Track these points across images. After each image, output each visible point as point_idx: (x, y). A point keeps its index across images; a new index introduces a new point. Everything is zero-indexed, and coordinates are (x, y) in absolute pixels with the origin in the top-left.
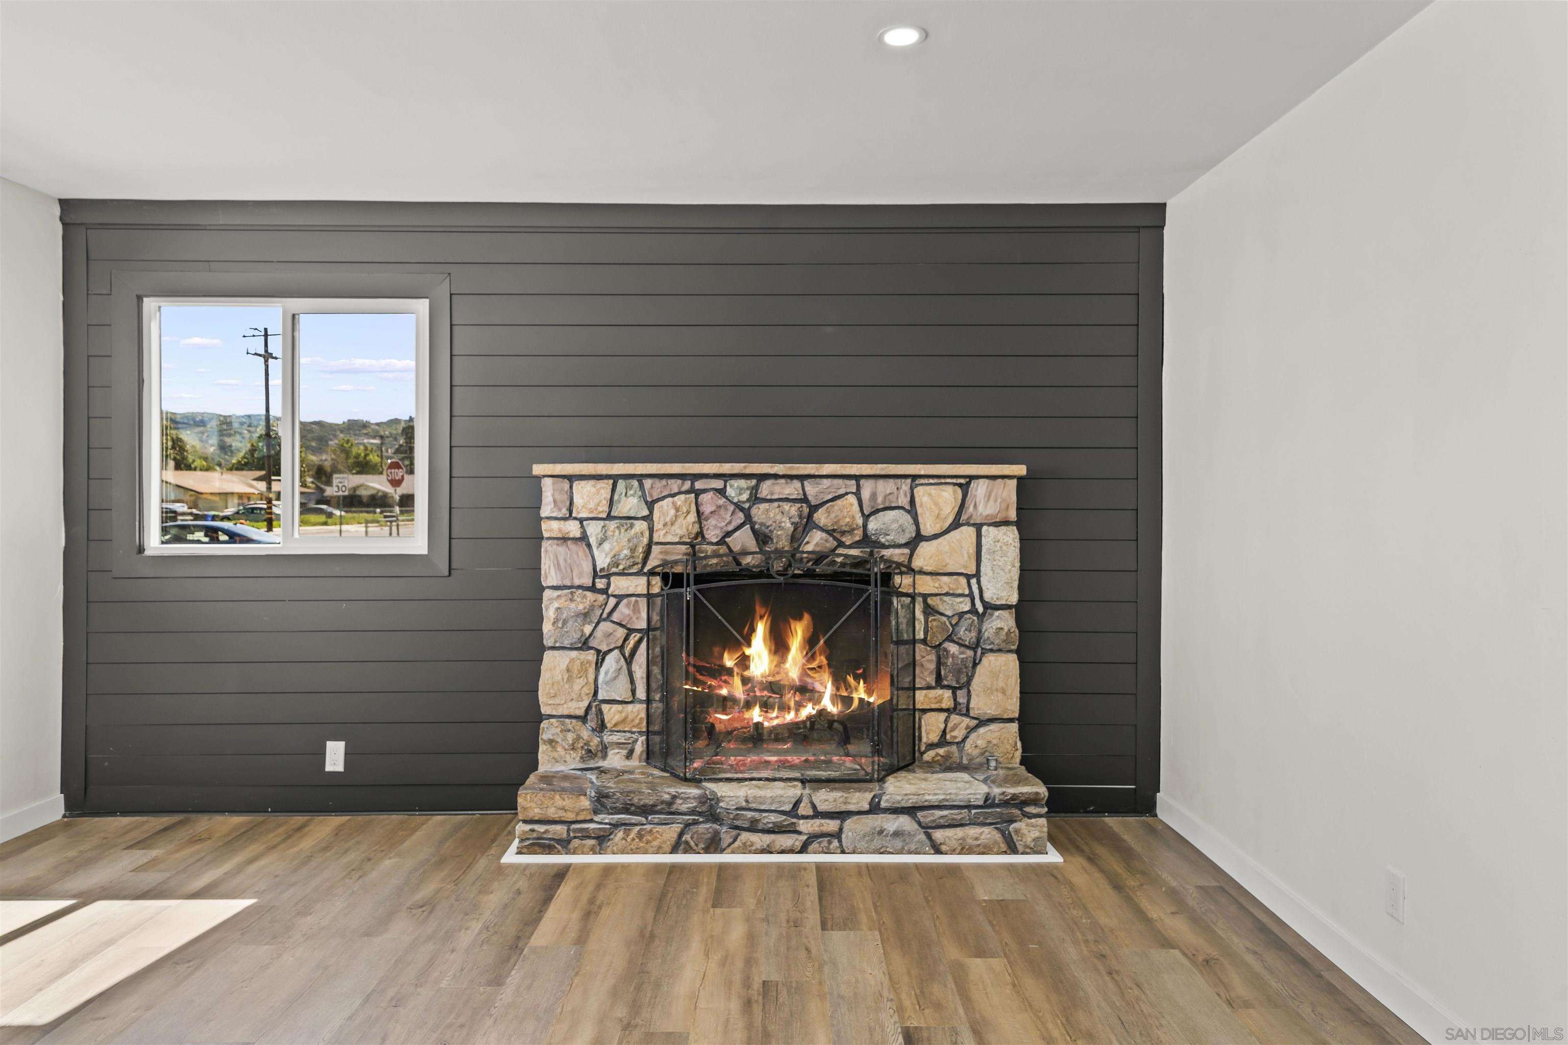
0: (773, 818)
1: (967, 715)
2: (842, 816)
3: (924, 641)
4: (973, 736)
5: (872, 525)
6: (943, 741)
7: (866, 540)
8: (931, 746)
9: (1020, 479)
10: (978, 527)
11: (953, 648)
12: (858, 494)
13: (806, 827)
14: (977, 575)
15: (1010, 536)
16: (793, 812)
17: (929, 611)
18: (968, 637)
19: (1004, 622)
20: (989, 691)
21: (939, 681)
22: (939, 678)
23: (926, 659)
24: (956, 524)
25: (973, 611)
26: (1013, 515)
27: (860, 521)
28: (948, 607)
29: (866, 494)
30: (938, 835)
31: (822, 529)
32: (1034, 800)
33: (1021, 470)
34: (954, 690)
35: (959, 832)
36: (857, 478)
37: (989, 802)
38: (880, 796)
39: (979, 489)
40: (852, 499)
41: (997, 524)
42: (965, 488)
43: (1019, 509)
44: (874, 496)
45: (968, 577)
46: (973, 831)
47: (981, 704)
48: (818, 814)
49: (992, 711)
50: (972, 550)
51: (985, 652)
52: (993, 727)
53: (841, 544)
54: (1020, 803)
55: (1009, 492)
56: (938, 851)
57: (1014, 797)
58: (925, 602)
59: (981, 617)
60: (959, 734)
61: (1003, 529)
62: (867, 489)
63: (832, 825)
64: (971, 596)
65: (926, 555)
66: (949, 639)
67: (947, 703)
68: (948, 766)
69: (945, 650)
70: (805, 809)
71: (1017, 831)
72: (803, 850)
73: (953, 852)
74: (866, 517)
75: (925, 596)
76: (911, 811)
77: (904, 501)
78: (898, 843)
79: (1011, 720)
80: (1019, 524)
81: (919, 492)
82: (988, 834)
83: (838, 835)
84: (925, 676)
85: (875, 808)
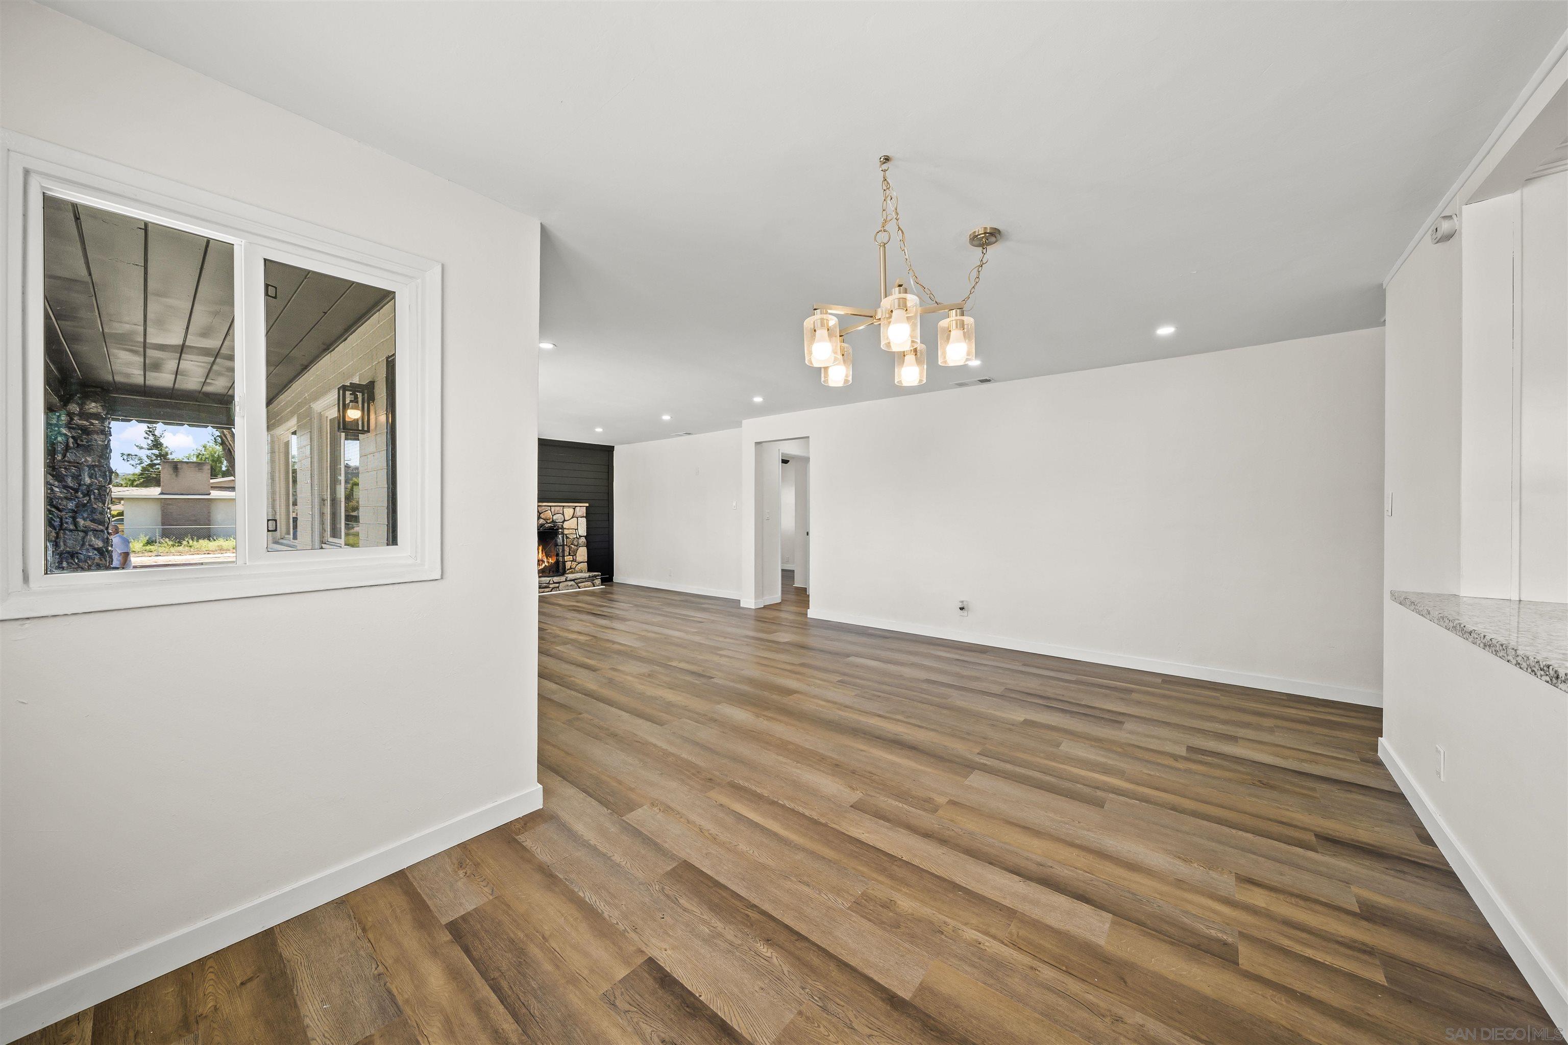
0: (545, 585)
1: (576, 562)
2: (559, 583)
3: (566, 545)
4: (577, 566)
5: (555, 518)
6: (571, 568)
7: (553, 521)
8: (568, 569)
9: (586, 507)
10: (577, 518)
11: (573, 546)
12: (550, 510)
13: (551, 586)
14: (577, 529)
15: (584, 520)
16: (549, 583)
17: (567, 538)
18: (576, 544)
19: (583, 540)
20: (580, 556)
21: (569, 555)
22: (569, 553)
23: (567, 549)
24: (573, 517)
25: (577, 537)
26: (585, 515)
27: (552, 517)
28: (571, 537)
29: (553, 510)
30: (579, 585)
31: (542, 519)
32: (598, 576)
33: (587, 505)
34: (573, 556)
35: (584, 584)
36: (550, 506)
37: (589, 577)
38: (567, 578)
39: (578, 509)
40: (549, 511)
41: (581, 517)
42: (574, 509)
43: (586, 514)
44: (555, 510)
45: (576, 530)
46: (587, 583)
47: (579, 559)
48: (554, 583)
49: (581, 560)
50: (576, 523)
51: (579, 547)
52: (582, 564)
53: (547, 522)
54: (595, 576)
55: (584, 509)
56: (580, 588)
57: (595, 575)
58: (566, 536)
59: (578, 539)
60: (574, 566)
61: (583, 518)
62: (553, 509)
63: (557, 585)
64: (576, 534)
65: (566, 525)
66: (572, 544)
67: (572, 559)
68: (572, 573)
69: (571, 547)
70: (551, 582)
71: (595, 582)
72: (551, 591)
73: (583, 588)
74: (553, 516)
75: (566, 534)
76: (573, 580)
77: (561, 512)
78: (571, 588)
79: (585, 562)
80: (586, 517)
81: (565, 509)
82: (589, 583)
83: (558, 587)
84: (567, 553)
85: (566, 580)
